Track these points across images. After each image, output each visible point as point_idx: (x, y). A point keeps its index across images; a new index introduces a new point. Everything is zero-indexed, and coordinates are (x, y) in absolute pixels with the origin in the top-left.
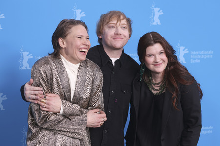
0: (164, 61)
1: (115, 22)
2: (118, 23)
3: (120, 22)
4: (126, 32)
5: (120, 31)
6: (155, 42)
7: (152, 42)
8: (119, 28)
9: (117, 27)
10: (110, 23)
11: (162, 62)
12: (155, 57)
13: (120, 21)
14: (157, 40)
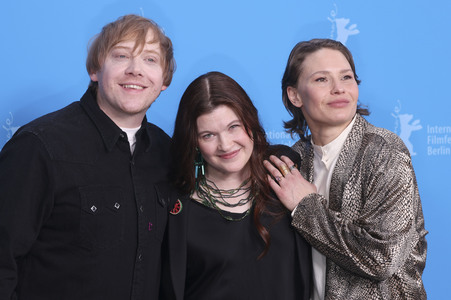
0: (243, 146)
1: (131, 44)
2: (138, 49)
3: (143, 46)
4: (156, 72)
5: (141, 66)
6: (216, 104)
7: (210, 104)
8: (139, 59)
9: (133, 58)
10: (118, 45)
11: (237, 148)
12: (220, 140)
13: (144, 43)
14: (222, 100)
